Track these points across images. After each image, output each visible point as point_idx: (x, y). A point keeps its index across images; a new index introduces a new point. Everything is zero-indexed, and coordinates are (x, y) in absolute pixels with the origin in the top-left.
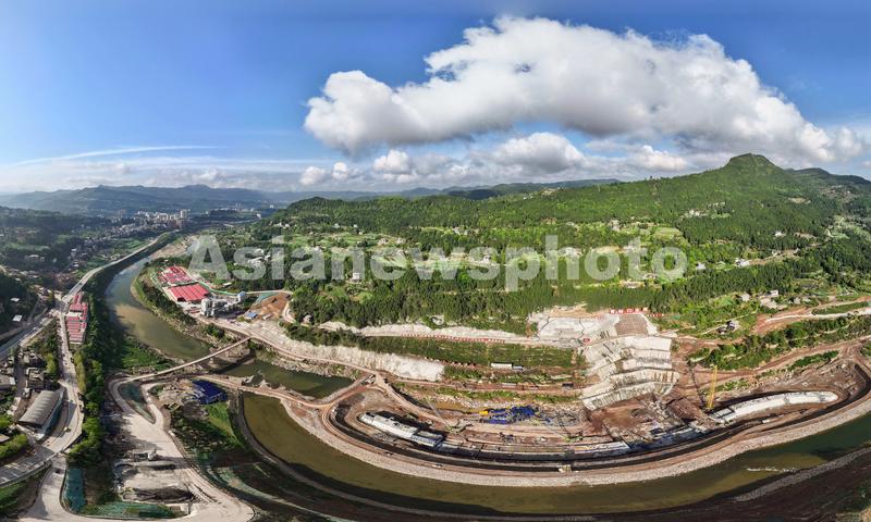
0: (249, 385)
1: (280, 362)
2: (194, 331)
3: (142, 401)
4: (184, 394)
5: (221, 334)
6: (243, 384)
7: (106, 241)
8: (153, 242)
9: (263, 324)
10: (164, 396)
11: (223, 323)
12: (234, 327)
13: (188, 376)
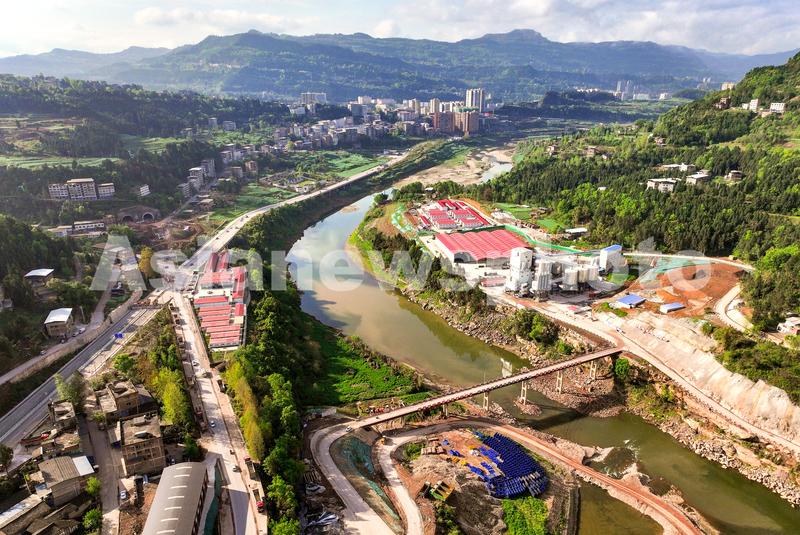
0: (598, 467)
1: (682, 429)
2: (489, 327)
3: (380, 477)
4: (461, 467)
5: (550, 336)
6: (587, 462)
7: (280, 153)
8: (396, 159)
9: (659, 322)
10: (422, 464)
11: (558, 311)
12: (581, 322)
13: (472, 422)
